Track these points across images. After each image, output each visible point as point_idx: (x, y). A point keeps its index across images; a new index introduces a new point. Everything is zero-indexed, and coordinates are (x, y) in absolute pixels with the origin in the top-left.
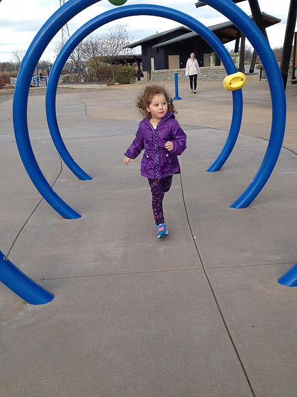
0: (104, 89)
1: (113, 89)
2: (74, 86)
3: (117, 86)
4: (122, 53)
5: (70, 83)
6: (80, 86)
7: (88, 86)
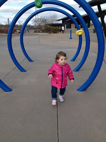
0: (48, 35)
1: (50, 35)
2: (38, 34)
3: (52, 34)
4: (54, 23)
5: (37, 32)
6: (40, 34)
7: (42, 34)
